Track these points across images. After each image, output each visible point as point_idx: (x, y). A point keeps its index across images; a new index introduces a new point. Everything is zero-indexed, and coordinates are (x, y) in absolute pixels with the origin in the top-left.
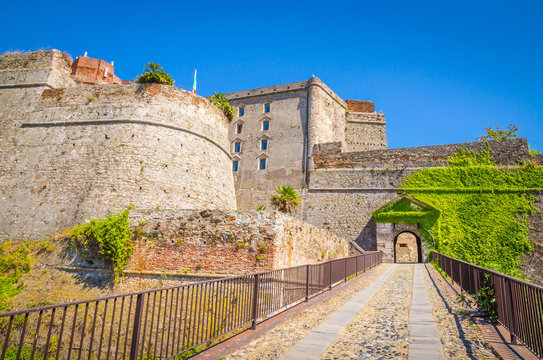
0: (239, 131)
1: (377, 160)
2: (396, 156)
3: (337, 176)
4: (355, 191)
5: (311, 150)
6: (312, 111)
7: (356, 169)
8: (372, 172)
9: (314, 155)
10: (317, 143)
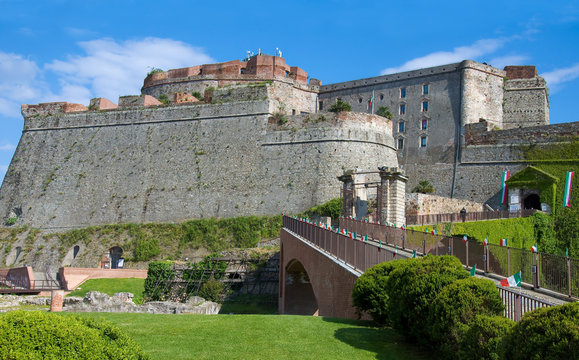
0: (403, 111)
1: (516, 137)
2: (532, 134)
3: (483, 152)
4: (496, 164)
5: (463, 130)
6: (465, 93)
7: (499, 145)
8: (511, 147)
9: (466, 133)
10: (468, 122)
